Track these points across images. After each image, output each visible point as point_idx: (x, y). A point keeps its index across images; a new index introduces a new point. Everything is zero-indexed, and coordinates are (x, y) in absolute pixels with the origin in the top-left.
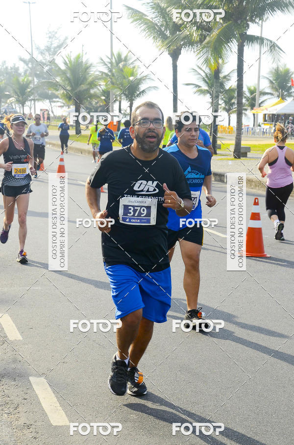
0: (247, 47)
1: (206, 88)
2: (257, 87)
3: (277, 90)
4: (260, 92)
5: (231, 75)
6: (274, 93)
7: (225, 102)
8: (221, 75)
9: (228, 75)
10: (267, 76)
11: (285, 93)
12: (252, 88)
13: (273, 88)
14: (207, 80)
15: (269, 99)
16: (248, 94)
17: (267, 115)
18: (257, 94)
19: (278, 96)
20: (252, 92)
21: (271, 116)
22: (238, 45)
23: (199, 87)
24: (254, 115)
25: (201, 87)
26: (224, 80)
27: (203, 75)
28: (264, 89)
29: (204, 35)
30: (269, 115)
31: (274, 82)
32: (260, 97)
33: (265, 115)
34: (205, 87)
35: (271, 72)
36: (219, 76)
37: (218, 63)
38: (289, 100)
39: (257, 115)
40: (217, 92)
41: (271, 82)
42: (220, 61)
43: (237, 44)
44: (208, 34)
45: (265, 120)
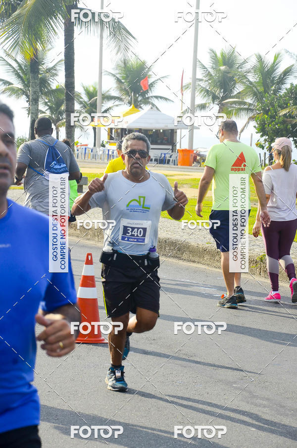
0: (79, 27)
1: (20, 86)
2: (98, 87)
3: (128, 94)
4: (103, 95)
5: (58, 68)
6: (124, 97)
7: (50, 108)
8: (43, 68)
9: (54, 68)
10: (113, 72)
11: (140, 98)
12: (91, 89)
13: (121, 90)
14: (21, 75)
15: (117, 106)
16: (85, 98)
17: (113, 130)
18: (98, 98)
19: (130, 103)
20: (91, 95)
21: (119, 131)
22: (65, 24)
23: (10, 84)
24: (94, 129)
25: (13, 84)
26: (47, 74)
27: (15, 65)
28: (108, 91)
29: (12, 5)
30: (117, 129)
31: (123, 81)
32: (103, 103)
33: (111, 129)
34: (17, 84)
35: (118, 66)
36: (38, 69)
37: (36, 50)
38: (146, 108)
39: (100, 129)
40: (35, 92)
41: (119, 81)
42: (39, 47)
43: (63, 21)
44: (19, 4)
45: (111, 138)
